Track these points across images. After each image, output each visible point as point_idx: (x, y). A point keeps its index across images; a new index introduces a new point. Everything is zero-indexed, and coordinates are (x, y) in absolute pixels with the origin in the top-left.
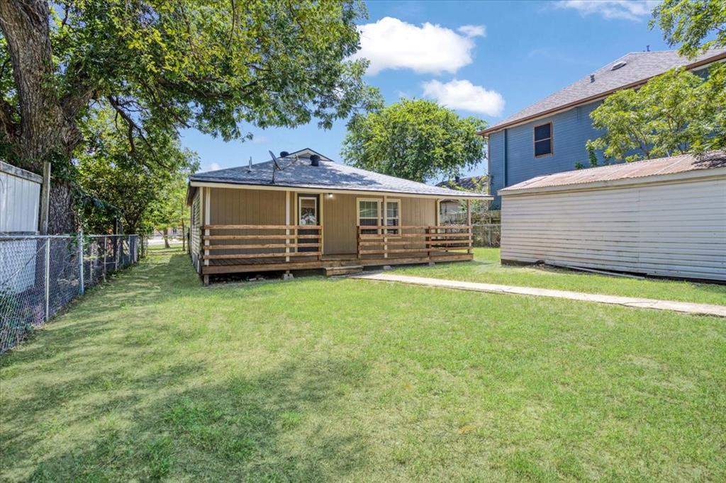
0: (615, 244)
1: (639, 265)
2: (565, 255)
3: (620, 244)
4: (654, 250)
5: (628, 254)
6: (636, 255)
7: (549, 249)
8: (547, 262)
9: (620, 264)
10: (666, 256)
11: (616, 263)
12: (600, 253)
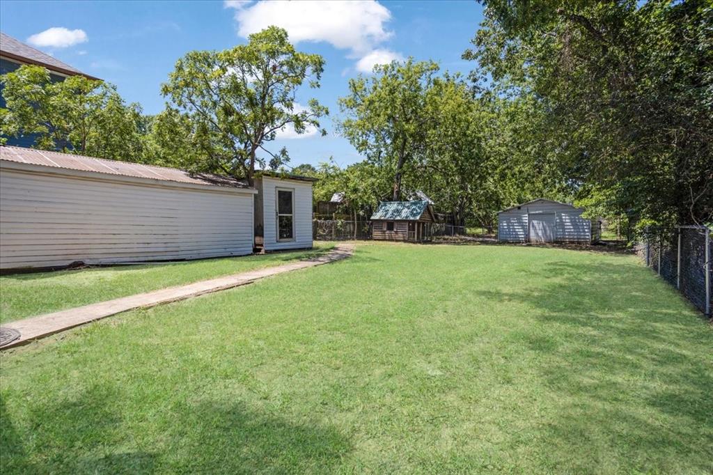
0: (163, 237)
1: (180, 253)
2: (111, 251)
3: (166, 236)
4: (189, 240)
5: (173, 245)
6: (176, 245)
7: (89, 246)
8: (87, 262)
9: (167, 254)
10: (195, 244)
11: (164, 254)
12: (150, 245)
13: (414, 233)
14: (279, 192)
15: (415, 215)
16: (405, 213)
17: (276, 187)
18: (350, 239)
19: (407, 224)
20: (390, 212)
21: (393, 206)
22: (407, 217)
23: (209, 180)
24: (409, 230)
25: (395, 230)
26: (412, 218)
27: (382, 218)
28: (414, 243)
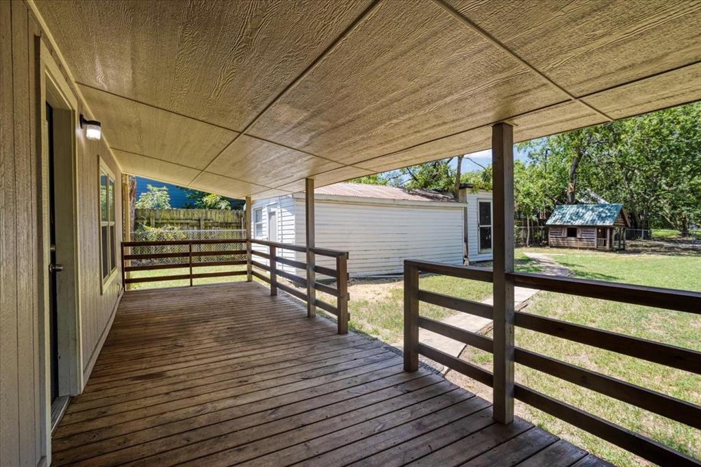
13: (605, 241)
14: (480, 203)
15: (603, 219)
16: (589, 217)
17: (478, 199)
18: (522, 246)
19: (596, 230)
20: (568, 217)
21: (570, 210)
22: (593, 221)
23: (428, 197)
24: (598, 237)
25: (579, 236)
26: (599, 223)
27: (557, 223)
28: (606, 251)
